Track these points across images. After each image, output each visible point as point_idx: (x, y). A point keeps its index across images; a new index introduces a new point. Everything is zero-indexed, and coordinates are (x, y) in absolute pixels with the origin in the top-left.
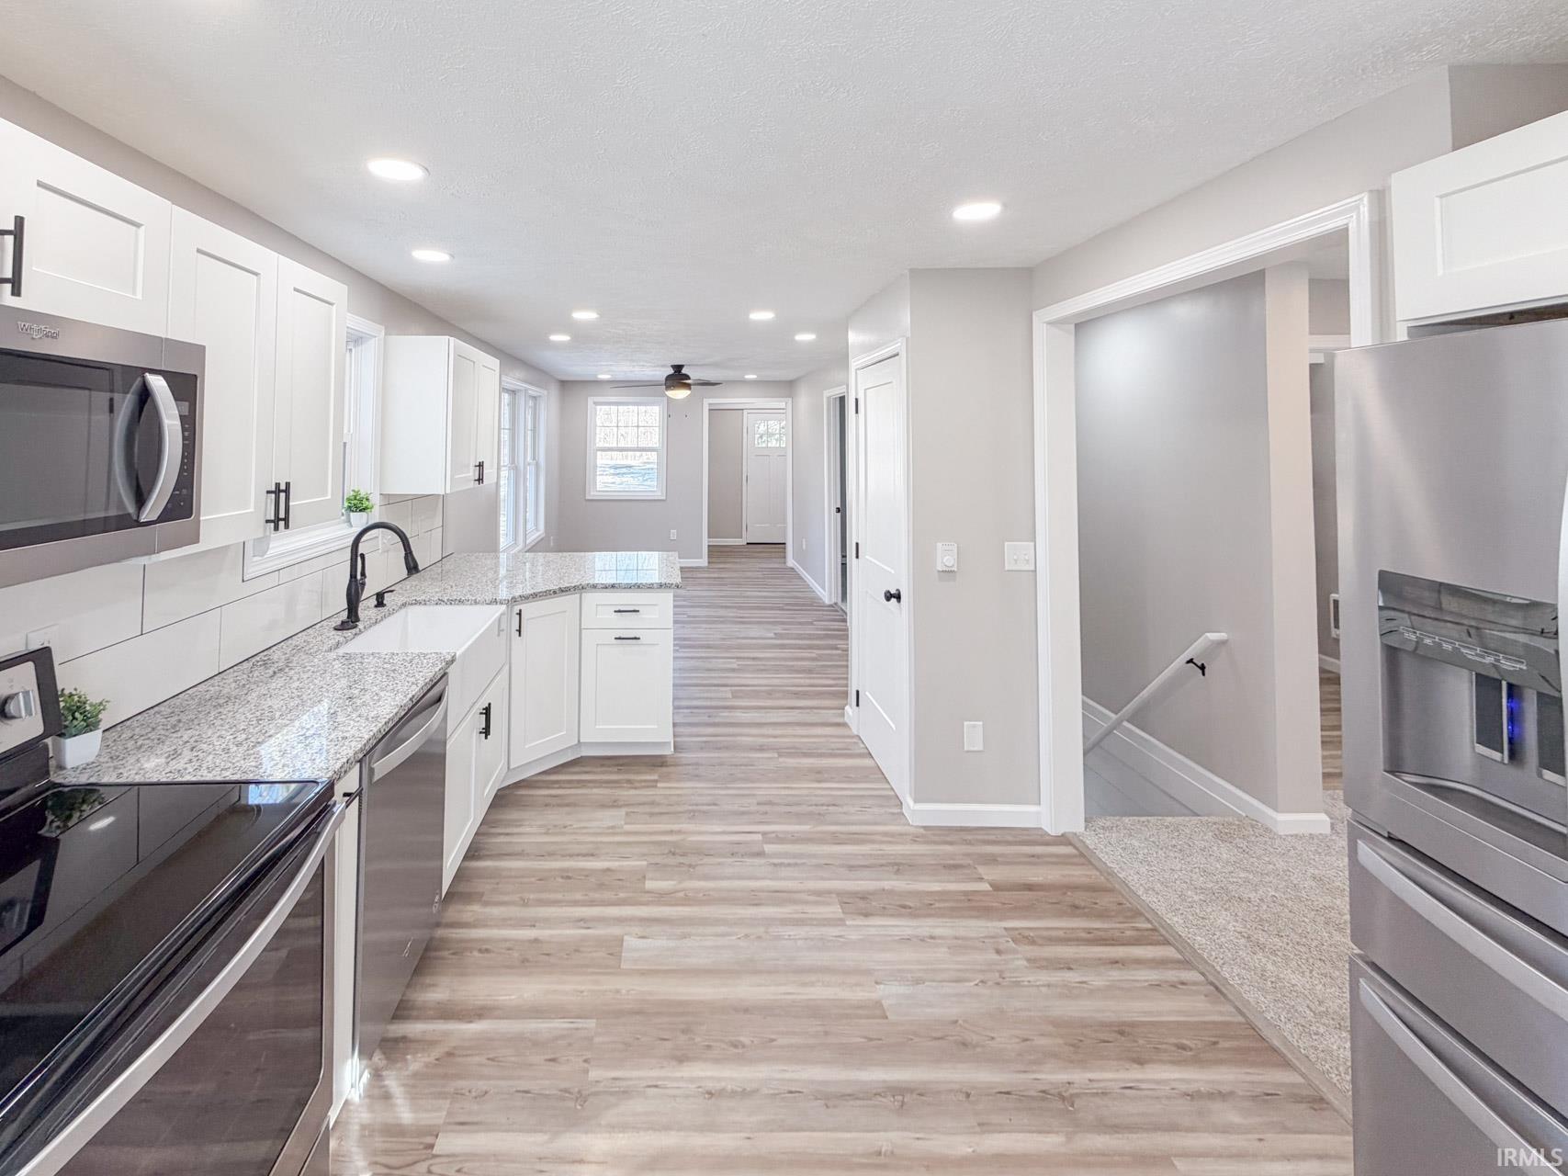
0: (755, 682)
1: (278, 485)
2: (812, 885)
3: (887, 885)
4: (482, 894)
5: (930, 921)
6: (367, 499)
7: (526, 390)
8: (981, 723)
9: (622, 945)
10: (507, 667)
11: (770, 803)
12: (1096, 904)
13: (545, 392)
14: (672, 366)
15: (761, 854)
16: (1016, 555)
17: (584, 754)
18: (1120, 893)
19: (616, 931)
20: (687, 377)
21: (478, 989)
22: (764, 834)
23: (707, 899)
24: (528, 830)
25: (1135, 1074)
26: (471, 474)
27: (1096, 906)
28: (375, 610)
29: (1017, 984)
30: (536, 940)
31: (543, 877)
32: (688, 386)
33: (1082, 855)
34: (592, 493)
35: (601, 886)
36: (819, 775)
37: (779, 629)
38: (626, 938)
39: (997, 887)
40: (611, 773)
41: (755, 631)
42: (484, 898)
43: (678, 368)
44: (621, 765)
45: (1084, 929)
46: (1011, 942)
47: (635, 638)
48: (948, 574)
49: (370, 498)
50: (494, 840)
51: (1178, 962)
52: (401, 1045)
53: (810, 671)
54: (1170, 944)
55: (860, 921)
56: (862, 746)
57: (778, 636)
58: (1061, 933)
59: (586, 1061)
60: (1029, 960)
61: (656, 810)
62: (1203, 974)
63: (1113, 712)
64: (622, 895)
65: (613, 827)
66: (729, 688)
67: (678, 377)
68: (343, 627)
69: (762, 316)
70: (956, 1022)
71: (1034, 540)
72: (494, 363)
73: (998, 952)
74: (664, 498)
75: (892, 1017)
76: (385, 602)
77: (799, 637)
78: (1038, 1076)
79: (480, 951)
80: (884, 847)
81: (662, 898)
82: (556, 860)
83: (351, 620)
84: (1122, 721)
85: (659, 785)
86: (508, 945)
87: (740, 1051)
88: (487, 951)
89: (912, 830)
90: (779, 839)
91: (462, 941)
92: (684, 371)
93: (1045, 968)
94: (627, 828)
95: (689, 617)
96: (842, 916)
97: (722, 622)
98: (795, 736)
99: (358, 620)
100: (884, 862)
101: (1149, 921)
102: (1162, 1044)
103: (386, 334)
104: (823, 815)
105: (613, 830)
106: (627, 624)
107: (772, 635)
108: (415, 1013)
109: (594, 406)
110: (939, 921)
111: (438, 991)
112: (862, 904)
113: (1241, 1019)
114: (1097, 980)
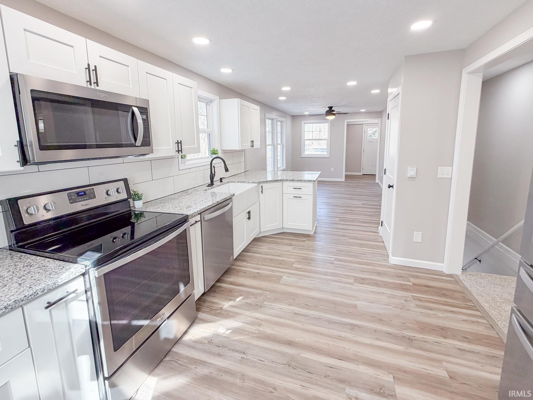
0: (349, 217)
1: (178, 141)
2: (347, 273)
3: (373, 277)
4: (247, 260)
5: (384, 289)
6: (217, 151)
7: (277, 119)
8: (421, 233)
9: (282, 278)
10: (258, 202)
11: (341, 251)
12: (454, 295)
13: (285, 119)
14: (328, 107)
15: (333, 263)
16: (443, 172)
17: (285, 231)
18: (466, 294)
19: (281, 274)
20: (334, 111)
21: (241, 280)
22: (336, 258)
23: (311, 272)
24: (264, 248)
25: (442, 340)
26: (249, 144)
27: (453, 296)
28: (220, 183)
29: (409, 310)
30: (259, 273)
31: (265, 259)
32: (334, 114)
33: (456, 281)
34: (303, 155)
35: (280, 264)
36: (361, 245)
37: (364, 202)
38: (283, 276)
39: (414, 284)
40: (293, 237)
41: (356, 202)
42: (248, 261)
43: (331, 108)
44: (296, 235)
45: (443, 301)
46: (412, 299)
47: (300, 197)
48: (412, 178)
49: (218, 150)
50: (253, 249)
51: (480, 316)
52: (220, 288)
53: (371, 216)
54: (479, 311)
55: (359, 285)
56: (382, 239)
57: (363, 204)
58: (433, 300)
59: (264, 300)
60: (416, 305)
61: (302, 248)
62: (488, 321)
63: (495, 238)
64: (285, 267)
65: (288, 250)
66: (339, 218)
67: (330, 111)
68: (209, 186)
69: (352, 83)
70: (381, 314)
71: (452, 166)
72: (258, 108)
73: (406, 301)
74: (329, 157)
75: (358, 309)
76: (222, 181)
77: (372, 205)
78: (403, 332)
79: (243, 272)
80: (377, 268)
81: (297, 269)
82: (269, 256)
83: (212, 184)
84: (499, 242)
85: (306, 242)
86: (251, 272)
87: (308, 307)
88: (245, 273)
89: (390, 265)
90: (340, 260)
91: (240, 270)
92: (333, 109)
93: (422, 308)
94: (292, 251)
95: (332, 196)
96: (353, 282)
97: (343, 199)
98: (358, 234)
99: (213, 185)
100: (375, 271)
101: (473, 303)
102: (457, 335)
103: (219, 99)
104: (358, 256)
105: (288, 251)
106: (297, 193)
107: (361, 204)
108: (224, 282)
109: (304, 124)
110: (387, 289)
111: (231, 279)
112: (362, 281)
113: (497, 336)
114: (440, 314)
